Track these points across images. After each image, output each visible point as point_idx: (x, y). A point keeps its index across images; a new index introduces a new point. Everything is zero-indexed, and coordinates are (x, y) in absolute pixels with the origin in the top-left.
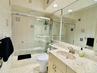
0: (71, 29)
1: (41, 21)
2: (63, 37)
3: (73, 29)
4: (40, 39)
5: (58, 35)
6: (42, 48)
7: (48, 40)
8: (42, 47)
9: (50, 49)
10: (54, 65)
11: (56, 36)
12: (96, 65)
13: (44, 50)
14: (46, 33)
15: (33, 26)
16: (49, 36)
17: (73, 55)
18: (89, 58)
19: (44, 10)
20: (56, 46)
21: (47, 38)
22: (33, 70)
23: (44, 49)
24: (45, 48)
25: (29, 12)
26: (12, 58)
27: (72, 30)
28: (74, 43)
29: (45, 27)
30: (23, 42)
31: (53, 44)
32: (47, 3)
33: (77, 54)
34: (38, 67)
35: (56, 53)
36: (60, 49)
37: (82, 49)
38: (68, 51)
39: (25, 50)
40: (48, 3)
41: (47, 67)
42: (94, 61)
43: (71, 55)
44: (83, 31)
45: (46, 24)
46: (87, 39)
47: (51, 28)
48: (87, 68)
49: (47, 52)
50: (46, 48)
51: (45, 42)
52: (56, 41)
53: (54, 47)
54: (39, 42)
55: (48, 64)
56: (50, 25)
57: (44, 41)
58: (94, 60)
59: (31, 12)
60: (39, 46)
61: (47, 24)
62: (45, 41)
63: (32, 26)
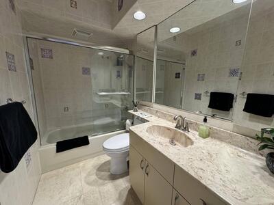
0: (176, 74)
1: (108, 58)
2: (159, 92)
3: (179, 74)
4: (108, 98)
5: (147, 90)
6: (114, 120)
7: (127, 100)
8: (113, 118)
9: (132, 120)
10: (142, 161)
11: (143, 91)
12: (239, 156)
13: (118, 124)
14: (121, 86)
15: (89, 69)
16: (129, 91)
17: (184, 134)
18: (221, 139)
19: (112, 29)
20: (146, 113)
21: (123, 97)
22: (95, 171)
23: (119, 122)
24: (120, 119)
25: (75, 33)
26: (42, 149)
27: (178, 76)
28: (183, 103)
29: (118, 72)
30: (66, 109)
31: (139, 109)
32: (119, 10)
33: (194, 132)
34: (108, 163)
35: (147, 131)
36: (154, 120)
37: (205, 120)
38: (172, 125)
39: (74, 126)
40: (122, 9)
41: (128, 162)
42: (234, 147)
43: (181, 134)
44: (201, 78)
45: (119, 63)
46: (209, 94)
47: (130, 75)
48: (222, 168)
49: (125, 129)
50: (122, 119)
51: (120, 106)
52: (144, 103)
53: (141, 116)
54: (107, 105)
55: (129, 155)
56: (130, 67)
57: (117, 105)
58: (233, 145)
59: (79, 33)
60: (106, 116)
61: (122, 65)
62: (118, 103)
63: (86, 71)
